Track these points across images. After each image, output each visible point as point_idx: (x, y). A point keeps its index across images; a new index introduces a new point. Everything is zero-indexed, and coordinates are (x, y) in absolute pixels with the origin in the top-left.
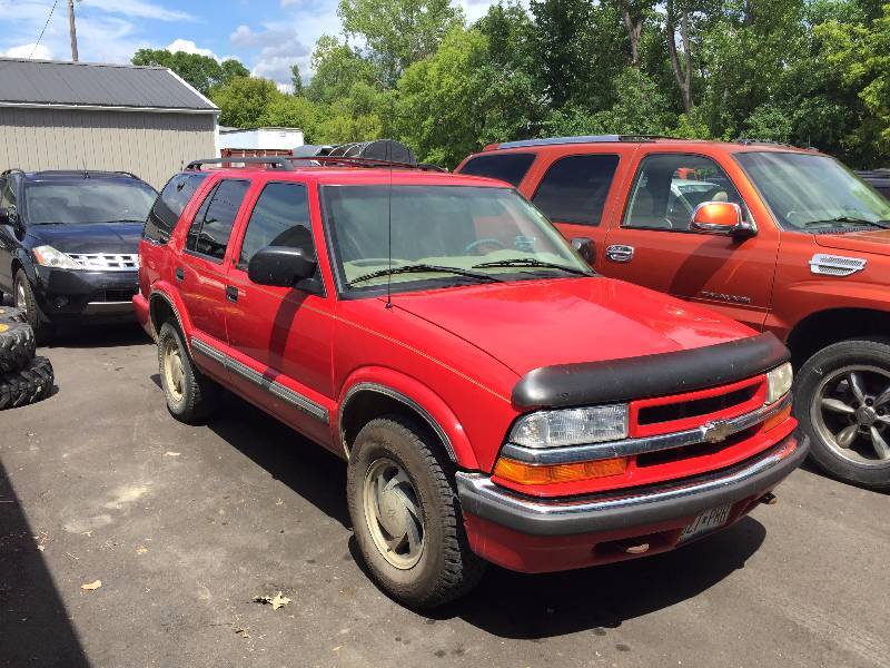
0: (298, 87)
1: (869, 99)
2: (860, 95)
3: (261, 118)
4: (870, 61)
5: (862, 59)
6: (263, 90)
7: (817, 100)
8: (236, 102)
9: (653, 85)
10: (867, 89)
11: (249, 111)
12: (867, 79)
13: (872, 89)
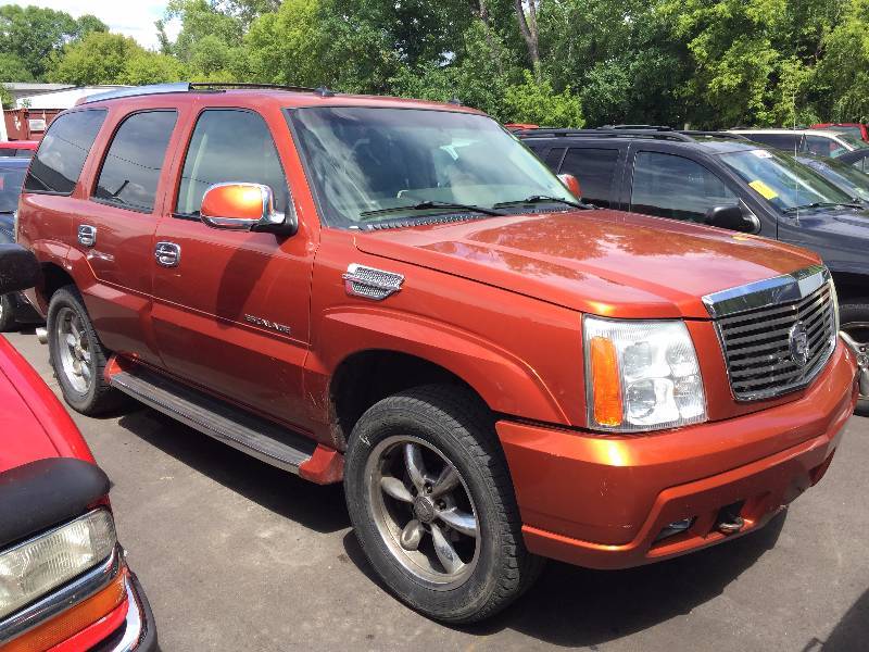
0: (164, 42)
1: (697, 50)
2: (689, 46)
3: (121, 76)
4: (697, 12)
5: (690, 11)
6: (122, 46)
7: (651, 51)
8: (92, 59)
9: (499, 40)
10: (696, 41)
11: (106, 68)
12: (696, 30)
13: (701, 41)
